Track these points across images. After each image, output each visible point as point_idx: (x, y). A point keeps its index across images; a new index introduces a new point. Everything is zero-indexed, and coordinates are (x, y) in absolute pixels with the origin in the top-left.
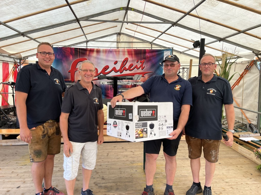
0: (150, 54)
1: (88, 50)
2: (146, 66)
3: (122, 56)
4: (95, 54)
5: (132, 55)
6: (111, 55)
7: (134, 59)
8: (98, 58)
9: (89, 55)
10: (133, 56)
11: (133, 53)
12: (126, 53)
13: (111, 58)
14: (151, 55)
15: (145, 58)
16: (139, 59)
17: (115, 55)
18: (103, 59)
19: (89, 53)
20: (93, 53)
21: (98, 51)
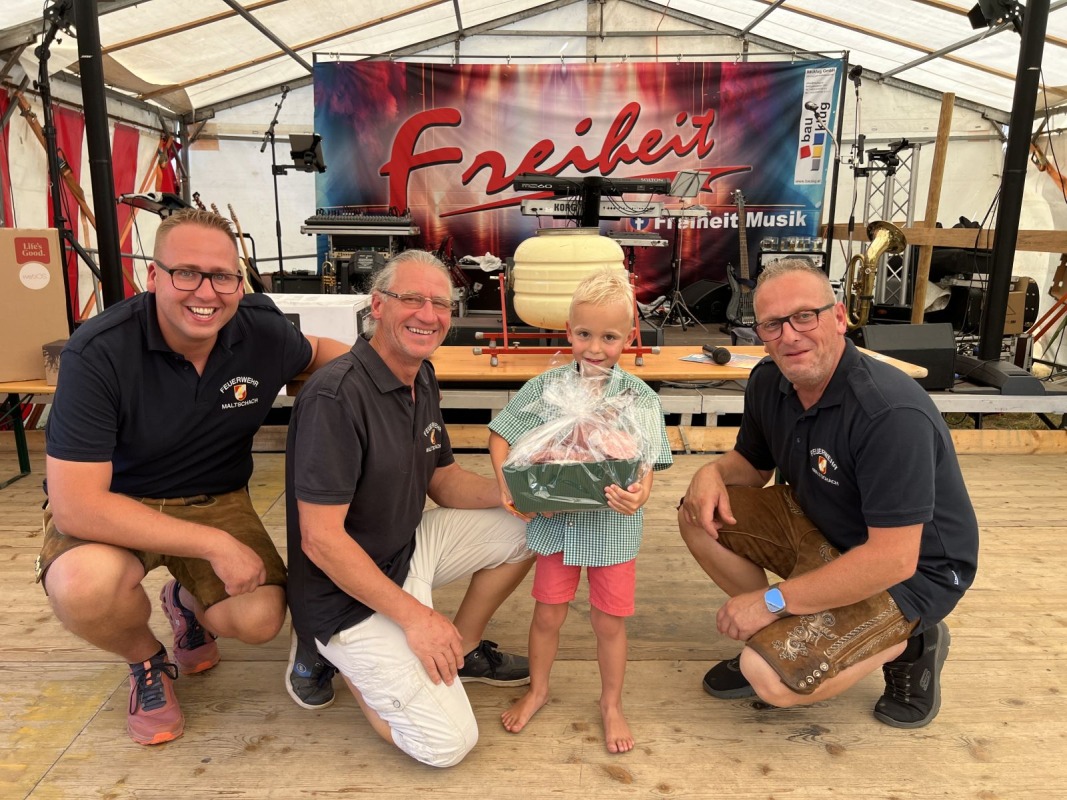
0: (738, 82)
1: (464, 74)
2: (720, 138)
3: (613, 94)
4: (492, 91)
5: (656, 88)
6: (563, 92)
7: (665, 106)
8: (504, 109)
9: (468, 96)
10: (663, 92)
11: (664, 80)
12: (632, 82)
13: (565, 105)
14: (746, 91)
15: (713, 104)
16: (690, 110)
17: (582, 94)
18: (526, 113)
19: (470, 86)
20: (485, 84)
21: (508, 77)
